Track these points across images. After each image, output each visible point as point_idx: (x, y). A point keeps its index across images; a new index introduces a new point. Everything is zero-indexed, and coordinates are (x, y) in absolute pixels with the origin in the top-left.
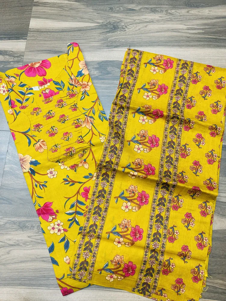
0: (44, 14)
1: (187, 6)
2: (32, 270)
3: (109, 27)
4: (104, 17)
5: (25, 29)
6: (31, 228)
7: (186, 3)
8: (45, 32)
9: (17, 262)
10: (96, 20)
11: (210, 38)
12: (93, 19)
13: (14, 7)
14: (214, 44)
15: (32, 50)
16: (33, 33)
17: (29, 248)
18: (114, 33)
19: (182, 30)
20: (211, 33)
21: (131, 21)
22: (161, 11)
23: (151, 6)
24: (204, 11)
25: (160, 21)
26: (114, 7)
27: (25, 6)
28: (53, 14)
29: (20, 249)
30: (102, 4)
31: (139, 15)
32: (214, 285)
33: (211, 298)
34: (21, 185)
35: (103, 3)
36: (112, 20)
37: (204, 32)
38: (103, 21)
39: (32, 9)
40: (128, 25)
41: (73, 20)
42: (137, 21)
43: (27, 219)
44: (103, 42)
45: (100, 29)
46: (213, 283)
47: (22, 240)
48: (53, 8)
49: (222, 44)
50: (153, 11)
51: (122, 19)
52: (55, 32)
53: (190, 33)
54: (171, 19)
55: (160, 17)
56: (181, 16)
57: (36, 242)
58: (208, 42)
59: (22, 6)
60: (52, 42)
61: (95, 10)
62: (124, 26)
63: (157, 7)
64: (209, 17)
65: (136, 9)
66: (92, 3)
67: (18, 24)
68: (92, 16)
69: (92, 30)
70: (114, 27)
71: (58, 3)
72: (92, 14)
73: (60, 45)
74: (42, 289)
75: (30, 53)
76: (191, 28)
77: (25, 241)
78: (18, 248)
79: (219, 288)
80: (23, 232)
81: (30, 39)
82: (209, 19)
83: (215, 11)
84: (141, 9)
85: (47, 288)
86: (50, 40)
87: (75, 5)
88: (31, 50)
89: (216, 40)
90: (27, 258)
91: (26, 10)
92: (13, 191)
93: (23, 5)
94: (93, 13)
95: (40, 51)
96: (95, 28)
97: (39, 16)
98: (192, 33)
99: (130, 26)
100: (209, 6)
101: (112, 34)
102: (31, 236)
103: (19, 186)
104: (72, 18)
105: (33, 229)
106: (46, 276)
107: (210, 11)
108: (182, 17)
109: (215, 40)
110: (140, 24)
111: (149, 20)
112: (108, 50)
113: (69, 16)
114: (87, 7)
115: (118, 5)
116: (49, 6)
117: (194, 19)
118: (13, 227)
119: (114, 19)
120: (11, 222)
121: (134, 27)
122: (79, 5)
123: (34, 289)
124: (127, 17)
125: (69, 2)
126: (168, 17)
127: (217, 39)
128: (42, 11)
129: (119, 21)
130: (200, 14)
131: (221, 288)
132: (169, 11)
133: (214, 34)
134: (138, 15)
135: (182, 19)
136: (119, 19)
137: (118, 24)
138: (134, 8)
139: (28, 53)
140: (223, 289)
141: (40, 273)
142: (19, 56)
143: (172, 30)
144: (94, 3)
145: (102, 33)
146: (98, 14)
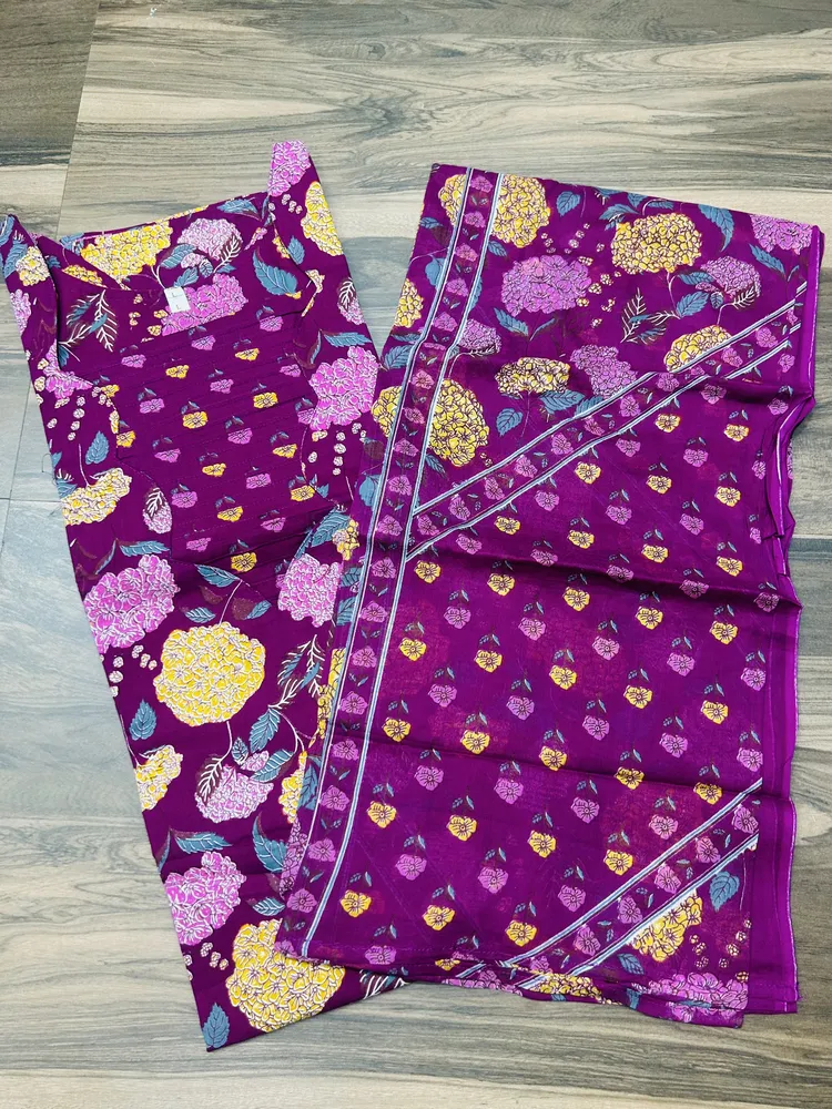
0: (134, 72)
1: (650, 39)
2: (91, 1007)
3: (372, 115)
4: (352, 81)
5: (64, 125)
6: (84, 855)
7: (648, 26)
8: (135, 135)
9: (35, 978)
10: (321, 93)
11: (738, 152)
12: (312, 87)
13: (24, 46)
14: (751, 174)
15: (89, 201)
16: (91, 141)
17: (79, 929)
18: (387, 139)
19: (635, 125)
20: (740, 136)
21: (448, 93)
22: (558, 56)
23: (521, 41)
24: (713, 55)
25: (553, 93)
26: (387, 43)
27: (63, 42)
28: (166, 72)
29: (44, 933)
30: (343, 34)
31: (479, 73)
32: (758, 1051)
33: (748, 1098)
34: (48, 697)
35: (350, 30)
36: (379, 92)
37: (712, 131)
38: (347, 95)
39: (87, 54)
40: (440, 109)
41: (237, 90)
42: (471, 94)
43: (69, 823)
44: (347, 171)
45: (337, 122)
46: (755, 1042)
47: (51, 899)
48: (164, 50)
49: (780, 175)
50: (528, 59)
51: (415, 89)
52: (174, 135)
53: (663, 137)
54: (595, 87)
55: (554, 79)
56: (630, 73)
57: (106, 906)
58: (730, 167)
59: (49, 43)
60: (162, 174)
61: (319, 55)
62: (423, 111)
63: (542, 44)
64: (732, 76)
65: (466, 49)
66: (308, 28)
67: (35, 107)
68: (308, 76)
69: (309, 128)
70: (390, 119)
71: (185, 31)
72: (307, 69)
73: (190, 181)
74: (125, 1077)
75: (81, 212)
76: (666, 118)
77: (65, 902)
78: (37, 929)
79: (774, 1061)
80: (56, 870)
81: (83, 161)
82: (733, 86)
83: (754, 56)
84: (485, 50)
85: (146, 1074)
86: (153, 163)
87: (245, 37)
88: (83, 201)
89: (756, 162)
90: (71, 967)
91: (65, 56)
92: (17, 718)
93: (56, 39)
94: (310, 67)
95: (118, 204)
96: (317, 119)
97: (113, 77)
98: (670, 137)
99: (446, 111)
100: (730, 39)
101: (381, 141)
102: (85, 884)
103: (41, 701)
104: (237, 86)
105: (94, 859)
106: (142, 1029)
107: (735, 58)
108: (633, 79)
109: (753, 160)
110: (483, 105)
111: (517, 89)
112: (365, 198)
113: (224, 77)
114: (289, 43)
115: (404, 37)
116: (152, 41)
117: (679, 87)
118: (17, 853)
119: (388, 88)
120: (10, 835)
121: (458, 118)
122: (260, 37)
123: (98, 1077)
124: (433, 81)
125: (225, 27)
126: (583, 77)
127: (761, 156)
128: (123, 58)
129: (406, 93)
130: (700, 66)
131: (784, 1059)
132: (587, 55)
133: (750, 138)
134: (476, 72)
135: (632, 87)
136: (405, 89)
137: (403, 105)
138: (461, 49)
139: (72, 212)
140: (789, 1064)
141: (121, 1021)
142: (42, 223)
143: (599, 127)
144: (316, 31)
145: (345, 137)
146: (328, 68)
